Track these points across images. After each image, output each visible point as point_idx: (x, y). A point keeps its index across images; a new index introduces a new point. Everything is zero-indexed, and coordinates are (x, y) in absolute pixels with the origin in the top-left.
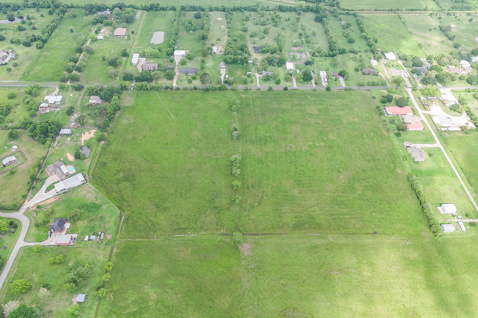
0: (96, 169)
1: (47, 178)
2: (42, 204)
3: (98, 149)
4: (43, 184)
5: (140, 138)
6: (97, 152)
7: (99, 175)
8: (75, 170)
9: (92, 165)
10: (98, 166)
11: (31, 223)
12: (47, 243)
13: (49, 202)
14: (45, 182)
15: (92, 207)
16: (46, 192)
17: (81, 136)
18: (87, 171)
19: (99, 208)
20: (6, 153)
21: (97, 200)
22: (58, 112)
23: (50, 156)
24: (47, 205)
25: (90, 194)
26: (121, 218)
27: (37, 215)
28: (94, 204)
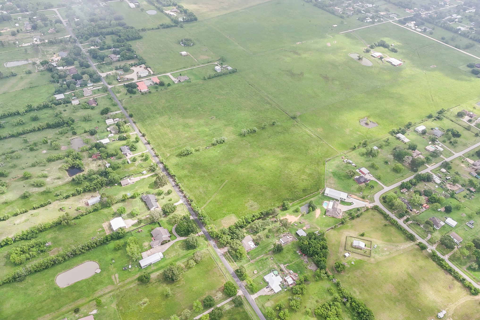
0: (312, 192)
1: (345, 212)
2: (360, 199)
3: (296, 204)
4: (350, 210)
5: (265, 186)
6: (299, 202)
7: (315, 187)
8: (325, 202)
9: (311, 197)
10: (309, 193)
11: (374, 194)
12: (373, 179)
13: (356, 197)
14: (348, 211)
15: (337, 175)
16: (353, 204)
17: (295, 222)
18: (318, 196)
19: (334, 172)
20: (356, 257)
21: (331, 176)
22: (285, 264)
23: (329, 226)
24: (359, 196)
25: (331, 182)
26: (329, 160)
27: (368, 195)
28: (334, 176)
